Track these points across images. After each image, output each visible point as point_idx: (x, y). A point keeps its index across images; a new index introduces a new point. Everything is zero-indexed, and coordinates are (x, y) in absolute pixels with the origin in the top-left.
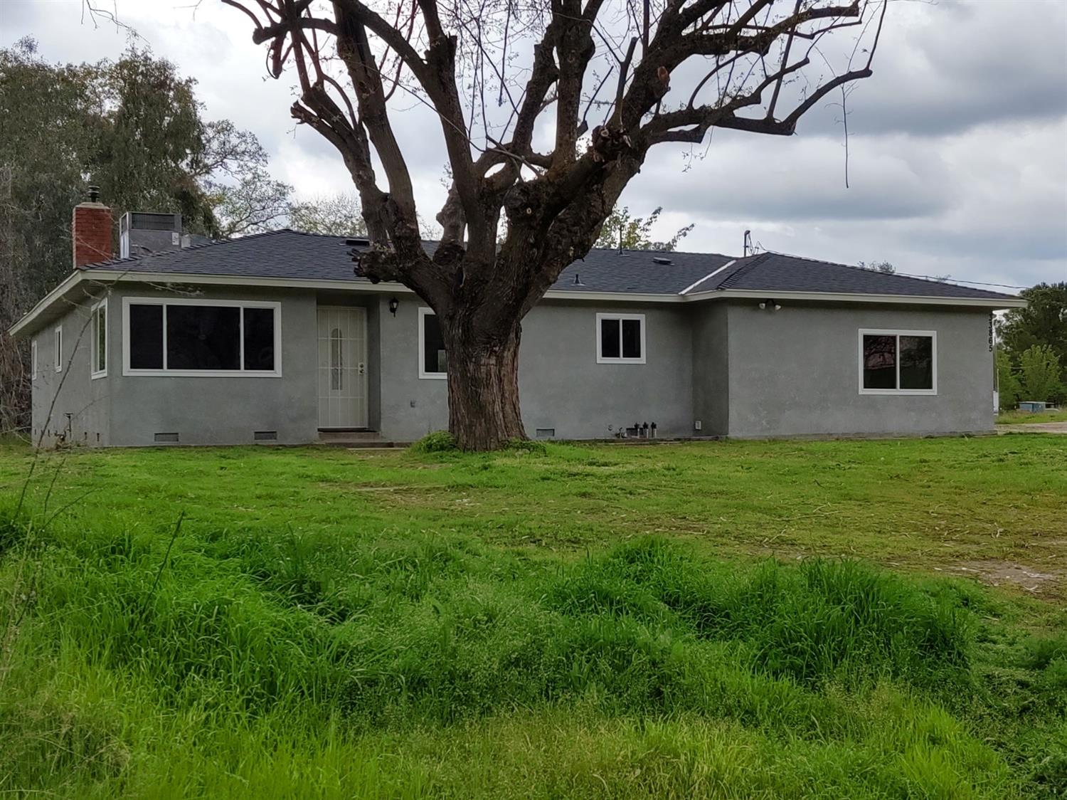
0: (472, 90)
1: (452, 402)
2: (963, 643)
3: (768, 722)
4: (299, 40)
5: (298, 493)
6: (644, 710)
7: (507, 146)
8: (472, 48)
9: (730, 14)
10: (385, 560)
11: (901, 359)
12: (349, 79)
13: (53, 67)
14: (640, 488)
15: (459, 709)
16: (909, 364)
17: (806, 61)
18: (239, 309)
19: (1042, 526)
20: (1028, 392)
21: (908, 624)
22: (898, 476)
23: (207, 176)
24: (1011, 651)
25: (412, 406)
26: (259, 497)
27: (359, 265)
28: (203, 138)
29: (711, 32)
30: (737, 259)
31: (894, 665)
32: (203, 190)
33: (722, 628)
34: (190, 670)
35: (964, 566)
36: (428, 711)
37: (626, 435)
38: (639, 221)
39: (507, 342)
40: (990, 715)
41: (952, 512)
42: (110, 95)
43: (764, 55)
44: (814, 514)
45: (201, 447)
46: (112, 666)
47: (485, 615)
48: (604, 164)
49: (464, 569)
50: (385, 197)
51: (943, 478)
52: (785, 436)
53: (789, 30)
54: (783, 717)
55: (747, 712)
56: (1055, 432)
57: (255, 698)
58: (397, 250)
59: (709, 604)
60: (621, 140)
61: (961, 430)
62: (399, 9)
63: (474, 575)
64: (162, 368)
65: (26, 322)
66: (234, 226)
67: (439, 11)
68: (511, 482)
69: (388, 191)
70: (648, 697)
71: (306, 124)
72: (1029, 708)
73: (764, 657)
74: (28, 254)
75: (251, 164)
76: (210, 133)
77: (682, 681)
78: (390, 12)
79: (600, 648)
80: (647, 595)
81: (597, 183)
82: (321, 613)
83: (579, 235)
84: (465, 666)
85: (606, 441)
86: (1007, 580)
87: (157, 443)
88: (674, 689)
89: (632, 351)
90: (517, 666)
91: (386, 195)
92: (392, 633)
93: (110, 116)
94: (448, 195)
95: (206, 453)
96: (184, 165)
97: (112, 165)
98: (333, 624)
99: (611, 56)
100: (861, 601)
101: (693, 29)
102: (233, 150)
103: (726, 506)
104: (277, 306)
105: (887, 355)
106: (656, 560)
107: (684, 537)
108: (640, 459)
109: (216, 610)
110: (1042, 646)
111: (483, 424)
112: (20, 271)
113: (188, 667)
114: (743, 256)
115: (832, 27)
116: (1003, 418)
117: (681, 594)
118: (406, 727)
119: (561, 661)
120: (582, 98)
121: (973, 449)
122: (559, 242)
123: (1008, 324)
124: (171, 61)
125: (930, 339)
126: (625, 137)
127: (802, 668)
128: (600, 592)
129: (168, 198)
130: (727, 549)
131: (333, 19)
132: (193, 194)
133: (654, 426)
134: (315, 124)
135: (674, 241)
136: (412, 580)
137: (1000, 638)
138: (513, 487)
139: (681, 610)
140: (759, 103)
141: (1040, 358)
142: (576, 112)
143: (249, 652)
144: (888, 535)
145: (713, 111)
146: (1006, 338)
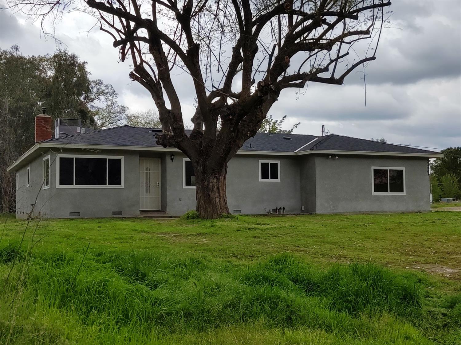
0: (206, 66)
1: (198, 198)
2: (418, 297)
3: (337, 331)
4: (133, 46)
5: (133, 237)
6: (284, 326)
7: (221, 90)
8: (206, 49)
9: (315, 34)
10: (173, 264)
11: (390, 180)
12: (154, 62)
13: (26, 57)
14: (279, 234)
15: (206, 325)
16: (393, 182)
17: (348, 53)
18: (106, 159)
19: (452, 250)
20: (445, 194)
21: (395, 289)
22: (389, 229)
23: (92, 103)
24: (439, 301)
25: (180, 200)
26: (116, 239)
27: (158, 140)
28: (90, 87)
29: (307, 41)
30: (319, 137)
31: (390, 307)
32: (90, 109)
33: (316, 292)
34: (92, 309)
35: (418, 266)
36: (193, 326)
37: (272, 212)
38: (277, 121)
39: (221, 173)
40: (430, 327)
41: (413, 244)
42: (50, 69)
43: (330, 51)
44: (354, 245)
45: (90, 218)
46: (59, 308)
47: (216, 286)
48: (263, 97)
49: (206, 267)
50: (169, 111)
51: (409, 230)
52: (340, 213)
53: (340, 40)
54: (343, 328)
55: (327, 326)
56: (457, 210)
57: (120, 320)
58: (174, 133)
59: (311, 282)
60: (269, 87)
61: (416, 210)
62: (175, 32)
63: (210, 269)
64: (73, 184)
65: (14, 165)
66: (103, 124)
67: (192, 33)
68: (223, 232)
69: (171, 109)
70: (286, 320)
71: (136, 81)
72: (447, 325)
73: (334, 304)
74: (15, 136)
75: (110, 98)
76: (93, 85)
77: (300, 313)
78: (171, 34)
79: (264, 300)
80: (284, 278)
81: (259, 105)
82: (147, 285)
83: (252, 127)
84: (208, 307)
85: (263, 215)
86: (437, 272)
87: (70, 217)
88: (297, 316)
89: (275, 176)
90: (230, 307)
91: (170, 110)
92: (177, 294)
93: (50, 78)
94: (196, 110)
95: (92, 221)
96: (82, 98)
97: (52, 99)
98: (151, 290)
99: (265, 52)
100: (375, 280)
101: (299, 40)
102: (102, 92)
103: (316, 241)
104: (122, 158)
105: (383, 178)
106: (287, 263)
107: (299, 254)
108: (279, 222)
109: (103, 284)
110: (452, 298)
111: (211, 208)
112: (11, 144)
113: (91, 308)
114: (321, 136)
115: (358, 39)
116: (434, 205)
117: (299, 277)
118: (184, 333)
119: (249, 305)
120: (253, 69)
121: (422, 218)
122: (243, 130)
123: (436, 164)
124: (77, 55)
125: (402, 171)
126: (271, 85)
127: (351, 308)
128: (264, 277)
129: (75, 112)
130: (317, 259)
131: (147, 37)
132: (86, 111)
133: (284, 208)
134: (140, 81)
135: (292, 129)
136: (184, 272)
137: (434, 296)
138: (225, 234)
139: (299, 285)
140: (328, 71)
141: (449, 179)
142: (250, 75)
143: (117, 301)
144: (386, 253)
145: (308, 75)
146: (435, 171)
